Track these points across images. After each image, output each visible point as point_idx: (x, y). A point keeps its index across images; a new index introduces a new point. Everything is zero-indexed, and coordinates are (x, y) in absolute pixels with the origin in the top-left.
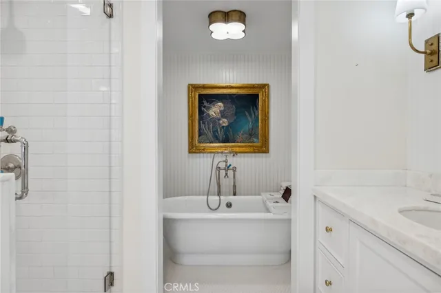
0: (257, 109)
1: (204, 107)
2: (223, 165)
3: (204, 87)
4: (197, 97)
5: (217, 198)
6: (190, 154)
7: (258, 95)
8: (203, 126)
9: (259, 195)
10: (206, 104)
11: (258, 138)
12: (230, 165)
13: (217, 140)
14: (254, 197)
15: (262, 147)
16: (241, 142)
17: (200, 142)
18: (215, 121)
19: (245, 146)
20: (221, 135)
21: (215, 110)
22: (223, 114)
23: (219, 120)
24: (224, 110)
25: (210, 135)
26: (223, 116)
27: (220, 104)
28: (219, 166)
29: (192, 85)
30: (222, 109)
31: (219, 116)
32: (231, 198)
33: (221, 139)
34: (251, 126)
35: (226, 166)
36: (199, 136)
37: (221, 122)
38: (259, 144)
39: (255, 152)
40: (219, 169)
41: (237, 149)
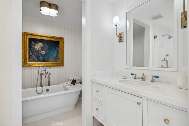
0: (59, 47)
1: (32, 44)
2: (44, 72)
3: (32, 35)
4: (28, 39)
5: (42, 87)
7: (59, 42)
8: (31, 53)
9: (61, 84)
10: (33, 43)
11: (59, 60)
12: (48, 72)
13: (39, 60)
14: (58, 85)
15: (61, 64)
16: (51, 62)
17: (29, 61)
18: (38, 52)
19: (53, 64)
20: (41, 58)
21: (38, 46)
22: (42, 49)
23: (40, 51)
24: (43, 47)
25: (35, 58)
26: (42, 50)
27: (41, 44)
28: (42, 72)
29: (25, 33)
30: (42, 46)
31: (40, 49)
32: (48, 87)
33: (41, 60)
34: (56, 55)
35: (46, 72)
36: (29, 58)
37: (41, 52)
38: (60, 62)
39: (58, 66)
40: (41, 74)
41: (50, 65)
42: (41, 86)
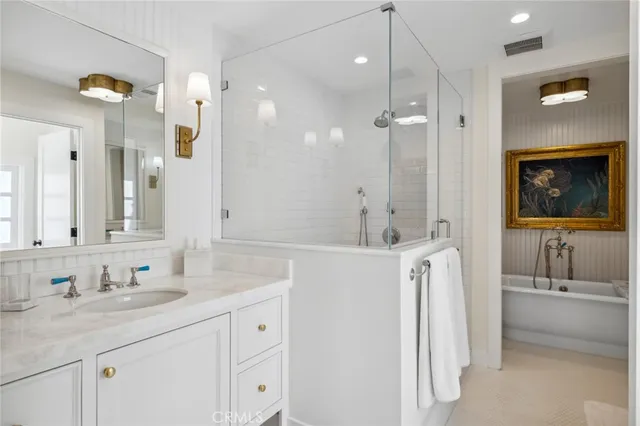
0: (606, 174)
1: (527, 175)
2: (554, 243)
3: (527, 153)
4: (517, 165)
5: (548, 280)
6: (509, 230)
8: (525, 197)
9: (609, 282)
10: (529, 172)
11: (607, 212)
12: (565, 244)
13: (544, 213)
14: (598, 283)
15: (613, 223)
16: (579, 217)
17: (520, 216)
18: (541, 192)
19: (587, 222)
20: (549, 208)
21: (541, 179)
22: (553, 183)
23: (548, 190)
24: (555, 178)
25: (534, 207)
26: (553, 186)
27: (552, 172)
28: (549, 243)
29: (511, 152)
30: (552, 176)
31: (548, 186)
32: (566, 282)
33: (550, 213)
34: (595, 196)
35: (559, 244)
36: (520, 209)
37: (550, 192)
38: (609, 219)
39: (601, 229)
40: (548, 248)
41: (574, 225)
42: (548, 277)
